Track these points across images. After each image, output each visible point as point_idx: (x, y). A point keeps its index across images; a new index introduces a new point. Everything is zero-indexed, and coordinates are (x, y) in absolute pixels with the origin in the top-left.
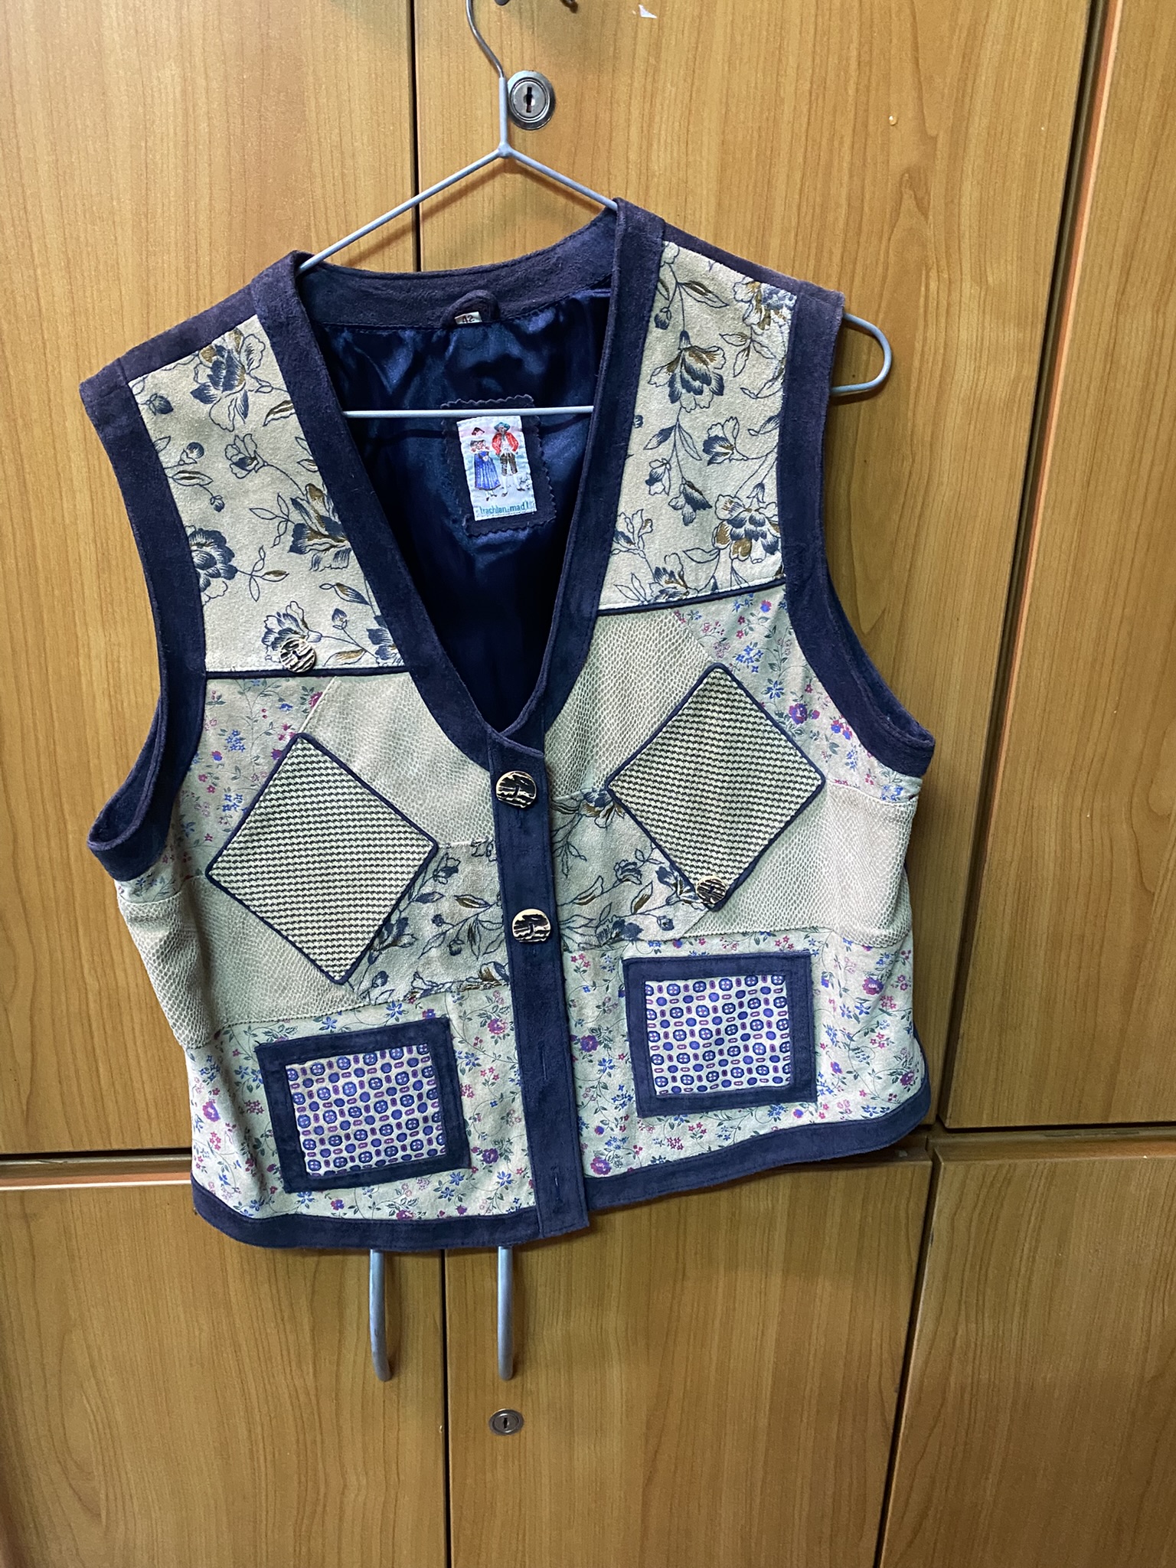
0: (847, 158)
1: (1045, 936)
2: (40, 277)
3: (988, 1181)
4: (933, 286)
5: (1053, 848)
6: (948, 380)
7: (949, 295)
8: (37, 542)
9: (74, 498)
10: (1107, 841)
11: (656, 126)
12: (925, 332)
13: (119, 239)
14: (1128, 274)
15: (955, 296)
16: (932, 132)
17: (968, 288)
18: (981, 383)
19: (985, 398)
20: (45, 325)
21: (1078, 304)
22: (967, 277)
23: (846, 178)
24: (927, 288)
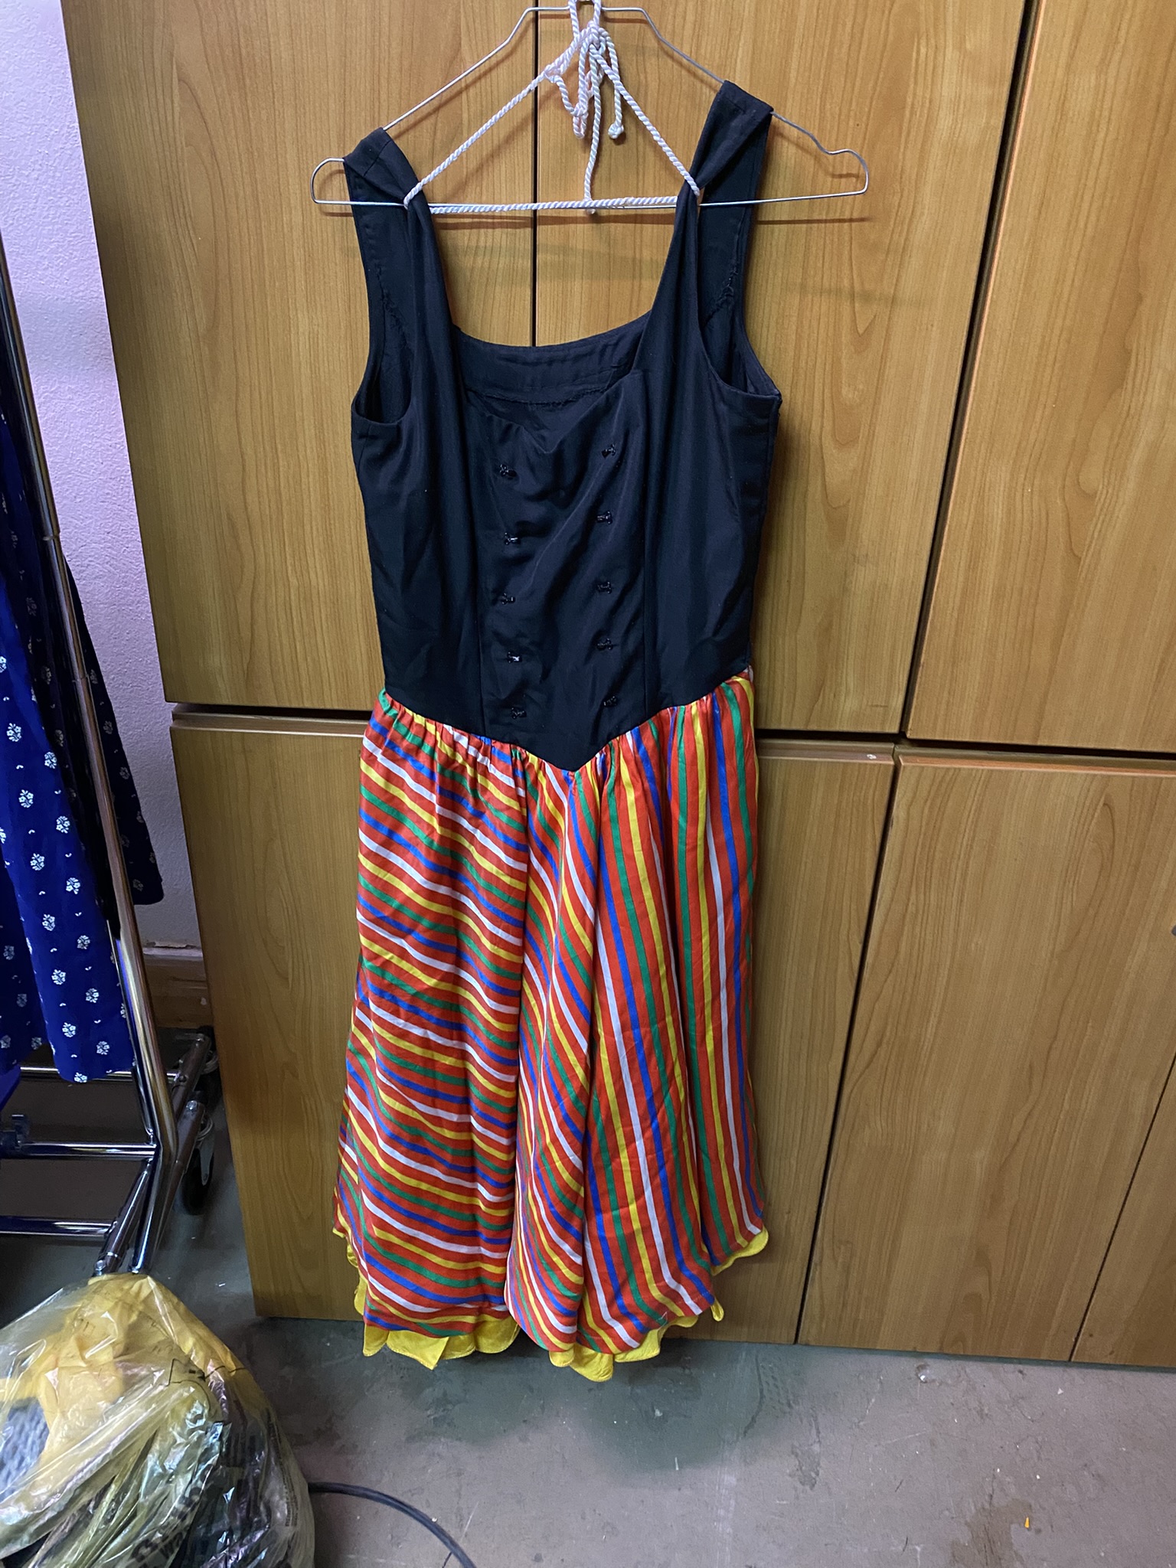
1: (991, 586)
2: (272, 44)
3: (938, 781)
4: (923, 50)
5: (1000, 516)
6: (932, 128)
7: (935, 58)
8: (265, 247)
9: (291, 213)
10: (1044, 513)
12: (915, 89)
13: (327, 15)
14: (1077, 41)
15: (940, 59)
17: (950, 53)
18: (958, 130)
19: (960, 143)
20: (275, 79)
21: (1036, 68)
22: (950, 43)
24: (918, 53)
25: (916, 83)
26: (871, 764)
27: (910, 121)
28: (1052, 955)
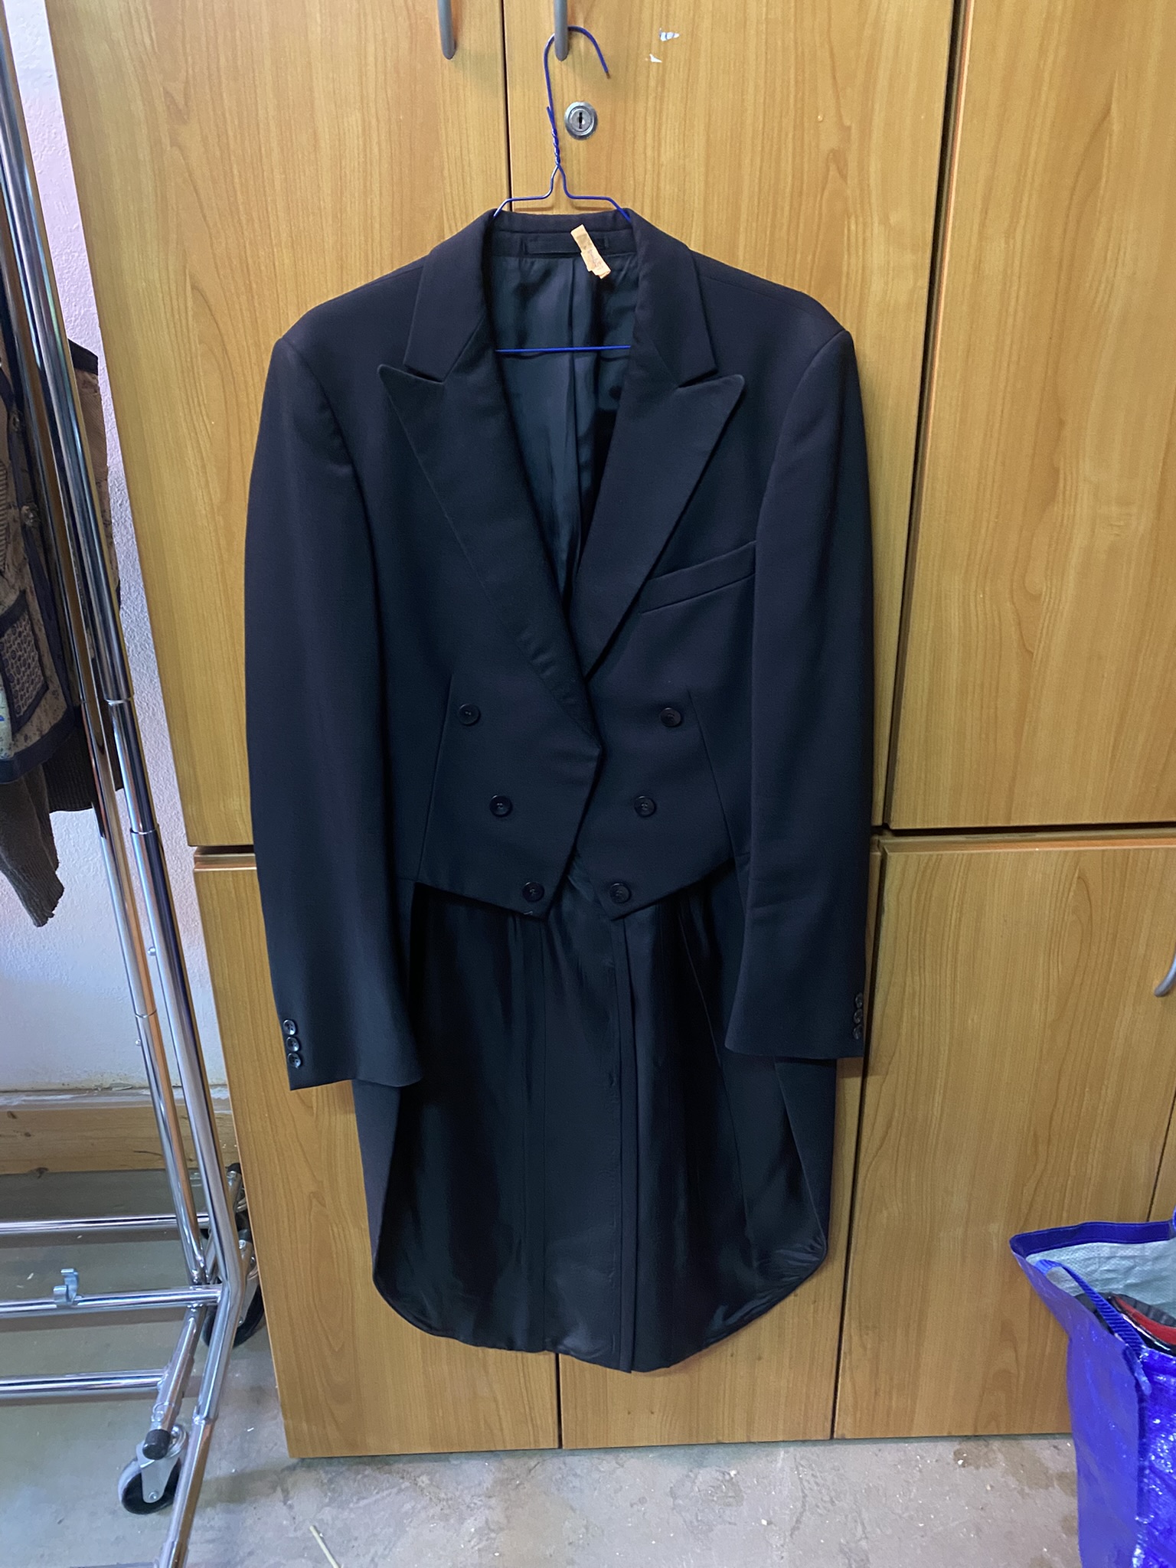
0: (790, 146)
1: (955, 683)
3: (922, 868)
4: (853, 227)
5: (957, 620)
7: (864, 232)
10: (996, 616)
11: (663, 131)
12: (849, 260)
13: (324, 226)
14: (986, 213)
15: (868, 234)
16: (847, 123)
17: (877, 228)
18: (889, 291)
19: (892, 302)
20: (279, 284)
22: (876, 219)
23: (790, 160)
24: (849, 230)
25: (849, 254)
28: (1045, 1025)
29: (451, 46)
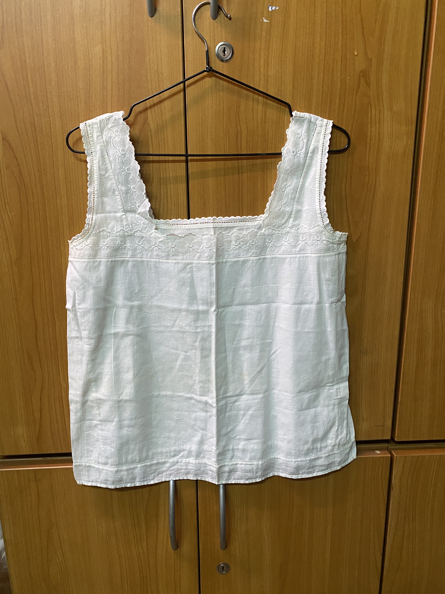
0: (339, 68)
1: (430, 360)
2: (51, 120)
4: (373, 112)
5: (431, 325)
6: (381, 146)
7: (379, 115)
9: (61, 200)
11: (270, 58)
12: (371, 130)
15: (382, 116)
16: (370, 57)
17: (386, 112)
19: (395, 152)
22: (386, 108)
23: (339, 75)
24: (371, 113)
25: (371, 127)
26: (379, 457)
27: (370, 143)
29: (153, 10)
